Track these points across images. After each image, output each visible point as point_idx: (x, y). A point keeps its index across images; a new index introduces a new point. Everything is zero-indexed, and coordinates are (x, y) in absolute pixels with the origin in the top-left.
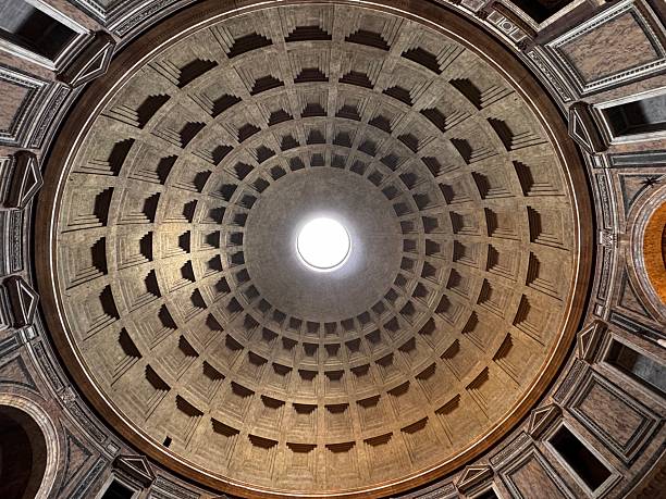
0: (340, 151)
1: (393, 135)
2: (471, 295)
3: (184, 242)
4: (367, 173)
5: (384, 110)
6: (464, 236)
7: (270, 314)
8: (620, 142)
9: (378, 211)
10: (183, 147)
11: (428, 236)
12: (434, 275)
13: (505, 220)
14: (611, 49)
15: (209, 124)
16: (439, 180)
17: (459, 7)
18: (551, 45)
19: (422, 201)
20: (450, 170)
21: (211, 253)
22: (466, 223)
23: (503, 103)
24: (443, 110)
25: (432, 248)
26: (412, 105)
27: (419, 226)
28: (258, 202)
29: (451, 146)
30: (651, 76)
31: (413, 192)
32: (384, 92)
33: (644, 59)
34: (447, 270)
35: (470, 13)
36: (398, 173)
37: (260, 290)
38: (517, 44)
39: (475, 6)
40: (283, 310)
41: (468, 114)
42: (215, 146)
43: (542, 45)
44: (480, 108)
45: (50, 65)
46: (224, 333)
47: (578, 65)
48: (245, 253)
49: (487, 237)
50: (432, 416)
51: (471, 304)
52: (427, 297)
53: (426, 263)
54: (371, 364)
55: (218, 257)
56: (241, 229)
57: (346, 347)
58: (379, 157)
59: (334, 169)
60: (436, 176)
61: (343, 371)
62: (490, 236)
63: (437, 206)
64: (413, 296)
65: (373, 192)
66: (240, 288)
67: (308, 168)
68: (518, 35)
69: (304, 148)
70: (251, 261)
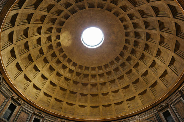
0: (132, 34)
1: (143, 51)
2: (102, 91)
4: (126, 45)
5: (152, 47)
6: (118, 81)
7: (57, 34)
8: (161, 114)
9: (114, 52)
11: (112, 71)
14: (182, 110)
16: (133, 69)
18: (181, 98)
19: (123, 65)
20: (137, 71)
21: (72, 2)
22: (122, 80)
23: (163, 85)
24: (156, 66)
25: (109, 73)
26: (156, 57)
29: (145, 70)
30: (178, 118)
31: (125, 61)
32: (159, 48)
33: (181, 117)
34: (105, 81)
36: (130, 55)
37: (64, 25)
38: (181, 90)
40: (61, 37)
41: (157, 74)
44: (160, 78)
46: (41, 25)
47: (177, 104)
48: (77, 13)
49: (121, 88)
50: (65, 102)
51: (100, 92)
52: (93, 79)
53: (103, 74)
54: (63, 76)
55: (72, 5)
56: (87, 8)
57: (62, 65)
58: (134, 48)
59: (125, 33)
60: (133, 67)
61: (55, 70)
62: (122, 88)
63: (123, 70)
64: (91, 75)
65: (120, 48)
66: (61, 18)
67: (122, 24)
68: (183, 90)
69: (131, 22)
70: (74, 16)
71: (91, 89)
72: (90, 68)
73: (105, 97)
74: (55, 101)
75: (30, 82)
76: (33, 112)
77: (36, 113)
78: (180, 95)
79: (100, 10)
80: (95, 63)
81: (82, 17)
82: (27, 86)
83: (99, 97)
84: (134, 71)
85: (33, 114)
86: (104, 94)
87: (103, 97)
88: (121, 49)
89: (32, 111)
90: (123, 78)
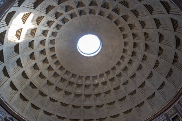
0: (130, 52)
1: (136, 71)
4: (121, 61)
5: (145, 69)
9: (106, 65)
11: (100, 84)
13: (113, 107)
15: (151, 16)
16: (121, 86)
17: (177, 102)
19: (112, 80)
20: (125, 89)
21: (87, 3)
22: (108, 95)
25: (96, 86)
26: (147, 79)
31: (116, 77)
32: (152, 72)
34: (90, 93)
35: (175, 104)
36: (122, 72)
38: (167, 113)
39: (177, 106)
40: (58, 35)
41: (145, 95)
43: (166, 119)
44: (147, 99)
46: (45, 15)
48: (85, 15)
49: (106, 103)
50: (42, 110)
51: (83, 104)
53: (90, 85)
54: (46, 79)
55: (84, 6)
57: (48, 66)
58: (128, 65)
59: (123, 50)
60: (122, 84)
61: (39, 70)
63: (112, 85)
64: (77, 84)
65: (114, 63)
66: (67, 15)
68: (169, 114)
69: (132, 41)
70: (81, 18)
71: (74, 100)
72: (78, 76)
73: (88, 110)
74: (31, 107)
75: (8, 78)
76: (3, 117)
77: (8, 118)
79: (108, 21)
80: (84, 71)
82: (3, 83)
85: (3, 120)
86: (86, 107)
89: (3, 115)
90: (110, 93)
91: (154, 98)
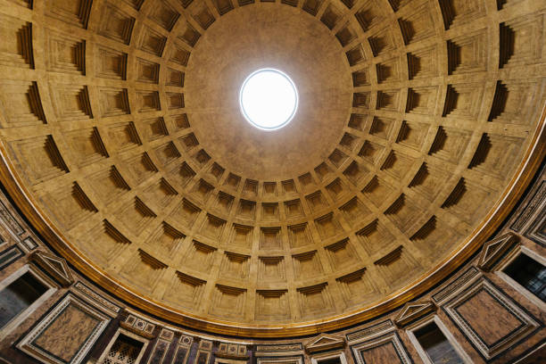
0: (250, 195)
1: (206, 212)
2: (95, 50)
3: (405, 131)
4: (226, 175)
6: (122, 120)
7: (339, 26)
8: (22, 269)
9: (213, 137)
10: (377, 219)
11: (159, 114)
12: (145, 67)
13: (84, 148)
14: (66, 335)
15: (353, 233)
16: (159, 176)
17: (175, 329)
18: (107, 321)
19: (172, 151)
20: (151, 187)
21: (383, 114)
22: (123, 134)
24: (168, 240)
26: (193, 241)
27: (170, 124)
28: (328, 155)
29: (154, 209)
30: (31, 329)
31: (181, 160)
32: (216, 249)
34: (130, 78)
36: (197, 177)
37: (345, 59)
38: (129, 314)
39: (165, 333)
40: (324, 28)
41: (148, 242)
42: (353, 212)
43: (113, 319)
44: (139, 250)
45: (437, 319)
46: (399, 14)
47: (83, 314)
48: (351, 104)
49: (98, 126)
51: (92, 39)
52: (148, 38)
53: (156, 81)
55: (378, 107)
56: (349, 130)
58: (216, 191)
59: (255, 179)
60: (163, 179)
62: (95, 128)
63: (156, 149)
64: (165, 39)
65: (219, 156)
67: (278, 181)
68: (131, 320)
69: (280, 200)
70: (347, 94)
71: (113, 9)
72: (189, 49)
78: (115, 315)
79: (327, 150)
80: (200, 71)
81: (334, 107)
83: (73, 28)
84: (154, 179)
87: (69, 44)
88: (217, 158)
90: (129, 141)
91: (148, 268)
